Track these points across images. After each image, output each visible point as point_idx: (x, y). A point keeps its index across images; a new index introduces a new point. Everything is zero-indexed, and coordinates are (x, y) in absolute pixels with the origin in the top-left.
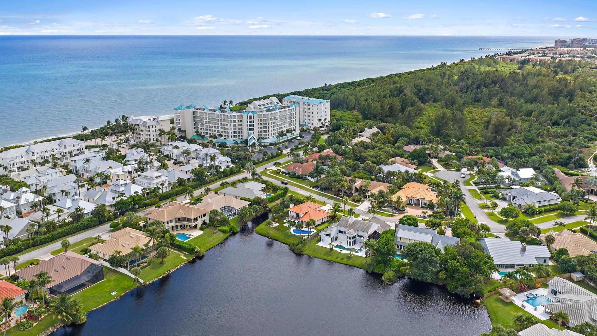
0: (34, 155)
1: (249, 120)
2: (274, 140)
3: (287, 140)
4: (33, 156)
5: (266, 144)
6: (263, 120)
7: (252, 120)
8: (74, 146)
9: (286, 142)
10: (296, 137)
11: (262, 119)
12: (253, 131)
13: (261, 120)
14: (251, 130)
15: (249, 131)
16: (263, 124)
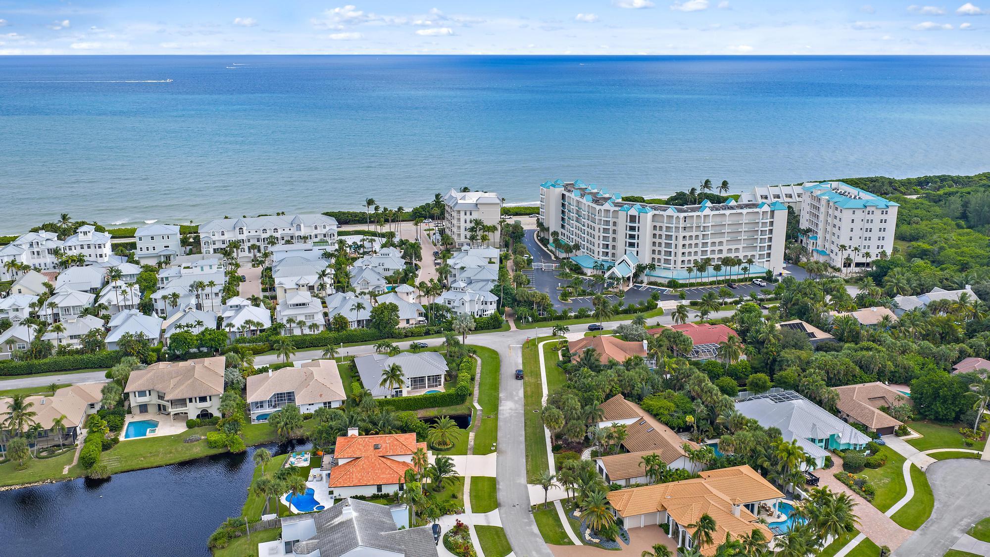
0: (243, 233)
1: (629, 224)
2: (680, 275)
3: (723, 281)
4: (240, 234)
5: (659, 281)
6: (664, 229)
7: (636, 225)
8: (316, 228)
9: (718, 284)
10: (755, 278)
11: (664, 225)
12: (635, 249)
13: (661, 228)
14: (632, 245)
15: (628, 248)
16: (664, 237)
